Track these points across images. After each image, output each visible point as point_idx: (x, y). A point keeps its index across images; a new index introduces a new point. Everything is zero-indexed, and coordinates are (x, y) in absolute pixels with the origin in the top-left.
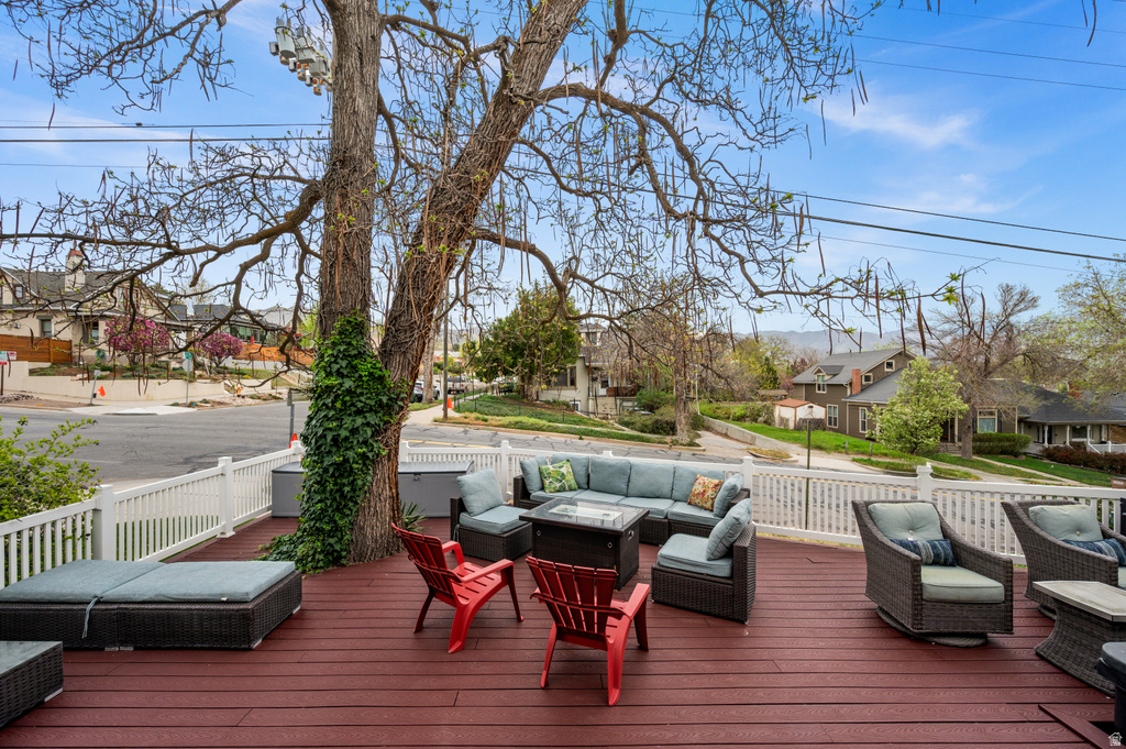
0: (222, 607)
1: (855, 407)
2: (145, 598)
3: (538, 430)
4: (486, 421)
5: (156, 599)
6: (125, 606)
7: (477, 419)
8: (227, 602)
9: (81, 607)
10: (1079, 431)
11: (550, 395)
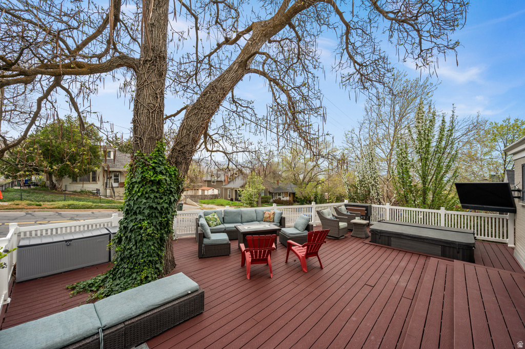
0: (190, 296)
1: (226, 189)
2: (140, 312)
3: (88, 208)
4: (40, 205)
5: (148, 309)
6: (130, 322)
7: (30, 205)
8: (192, 293)
9: (95, 337)
10: (279, 194)
11: (78, 187)
